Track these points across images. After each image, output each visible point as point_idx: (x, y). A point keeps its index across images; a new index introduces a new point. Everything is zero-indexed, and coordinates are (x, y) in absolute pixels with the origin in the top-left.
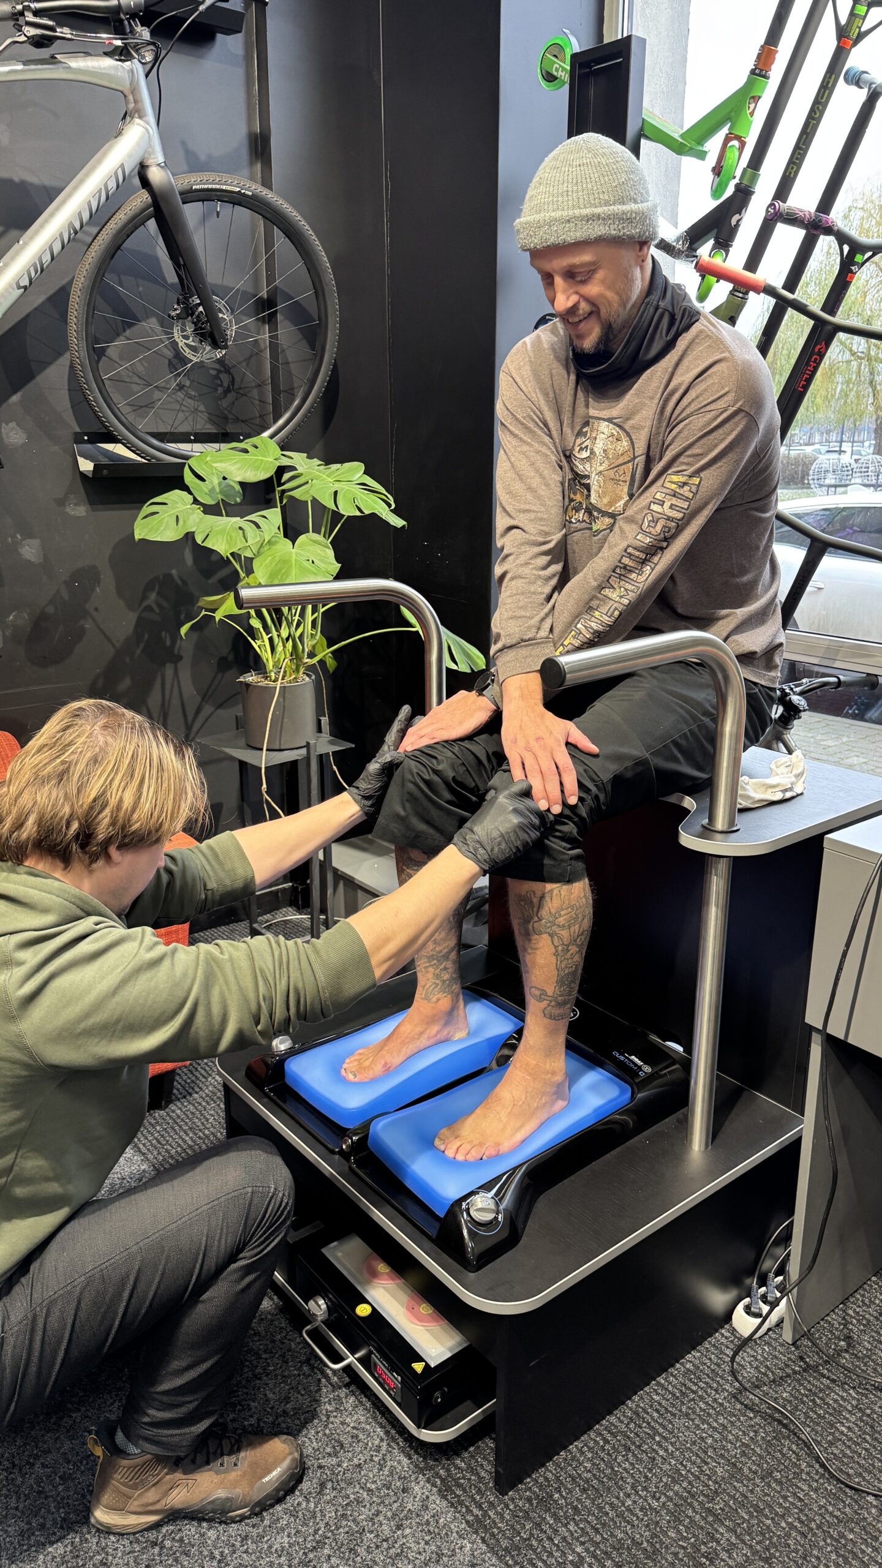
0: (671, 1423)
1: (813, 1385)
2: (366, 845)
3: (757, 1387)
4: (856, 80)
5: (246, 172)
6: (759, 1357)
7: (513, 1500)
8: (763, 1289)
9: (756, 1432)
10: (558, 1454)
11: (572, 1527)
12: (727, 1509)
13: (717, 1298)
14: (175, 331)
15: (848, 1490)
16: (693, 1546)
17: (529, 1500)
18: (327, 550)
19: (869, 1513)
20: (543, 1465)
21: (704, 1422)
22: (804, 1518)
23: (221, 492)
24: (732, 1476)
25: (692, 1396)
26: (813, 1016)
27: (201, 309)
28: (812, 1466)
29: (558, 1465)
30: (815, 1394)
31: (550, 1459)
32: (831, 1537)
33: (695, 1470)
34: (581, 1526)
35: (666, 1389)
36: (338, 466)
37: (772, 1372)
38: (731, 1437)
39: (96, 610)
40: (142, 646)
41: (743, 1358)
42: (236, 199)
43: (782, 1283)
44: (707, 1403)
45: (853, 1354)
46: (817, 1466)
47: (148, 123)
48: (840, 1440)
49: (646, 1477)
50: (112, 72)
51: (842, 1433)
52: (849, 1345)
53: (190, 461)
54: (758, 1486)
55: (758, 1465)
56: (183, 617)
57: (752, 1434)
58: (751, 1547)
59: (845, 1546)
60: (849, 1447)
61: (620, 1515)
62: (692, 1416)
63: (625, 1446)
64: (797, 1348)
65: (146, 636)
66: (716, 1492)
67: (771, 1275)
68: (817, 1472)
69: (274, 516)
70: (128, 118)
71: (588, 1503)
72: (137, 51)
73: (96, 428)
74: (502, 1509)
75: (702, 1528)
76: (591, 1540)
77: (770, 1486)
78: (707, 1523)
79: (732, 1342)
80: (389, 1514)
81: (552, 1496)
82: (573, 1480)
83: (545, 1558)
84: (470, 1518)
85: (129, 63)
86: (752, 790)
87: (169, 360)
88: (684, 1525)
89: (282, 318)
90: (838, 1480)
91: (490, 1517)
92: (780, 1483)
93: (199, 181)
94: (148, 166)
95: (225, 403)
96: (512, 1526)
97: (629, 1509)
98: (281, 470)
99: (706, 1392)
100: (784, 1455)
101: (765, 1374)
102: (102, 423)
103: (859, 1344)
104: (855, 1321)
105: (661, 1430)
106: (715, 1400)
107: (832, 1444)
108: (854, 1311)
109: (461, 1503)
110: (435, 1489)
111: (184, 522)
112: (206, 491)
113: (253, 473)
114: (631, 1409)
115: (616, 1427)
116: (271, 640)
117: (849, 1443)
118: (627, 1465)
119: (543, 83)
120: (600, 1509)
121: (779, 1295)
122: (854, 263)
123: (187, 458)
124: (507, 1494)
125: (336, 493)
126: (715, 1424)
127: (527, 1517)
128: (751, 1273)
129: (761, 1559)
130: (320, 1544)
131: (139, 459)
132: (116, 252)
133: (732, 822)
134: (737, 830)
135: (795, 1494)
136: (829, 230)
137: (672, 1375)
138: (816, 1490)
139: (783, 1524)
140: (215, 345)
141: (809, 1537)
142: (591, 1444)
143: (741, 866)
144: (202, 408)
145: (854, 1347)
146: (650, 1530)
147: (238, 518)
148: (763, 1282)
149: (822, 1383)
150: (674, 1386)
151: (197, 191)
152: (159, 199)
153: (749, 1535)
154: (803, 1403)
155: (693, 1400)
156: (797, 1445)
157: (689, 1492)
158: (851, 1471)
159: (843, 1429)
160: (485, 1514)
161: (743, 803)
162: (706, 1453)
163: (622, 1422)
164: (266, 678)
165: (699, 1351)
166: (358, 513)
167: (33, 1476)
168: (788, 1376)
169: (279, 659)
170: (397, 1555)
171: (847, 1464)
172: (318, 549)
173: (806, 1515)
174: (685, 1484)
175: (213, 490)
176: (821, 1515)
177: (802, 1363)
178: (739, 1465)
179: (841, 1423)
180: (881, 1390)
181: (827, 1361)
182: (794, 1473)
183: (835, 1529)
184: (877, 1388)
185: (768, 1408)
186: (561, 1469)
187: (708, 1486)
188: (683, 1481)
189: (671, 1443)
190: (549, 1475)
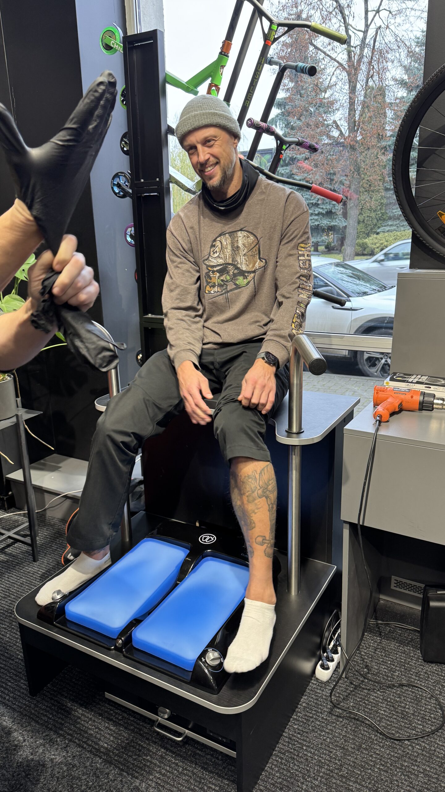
0: (307, 737)
1: (361, 695)
4: (273, 62)
9: (346, 728)
10: (261, 775)
12: (349, 772)
13: (306, 666)
15: (396, 742)
19: (409, 749)
20: (256, 783)
21: (322, 731)
22: (384, 763)
24: (345, 754)
25: (311, 720)
26: (346, 515)
28: (377, 736)
29: (263, 780)
31: (258, 779)
32: (398, 768)
33: (327, 757)
35: (299, 721)
37: (342, 695)
38: (336, 734)
44: (320, 721)
45: (372, 674)
46: (379, 735)
48: (383, 718)
49: (307, 770)
51: (382, 714)
52: (368, 669)
54: (358, 755)
55: (354, 744)
59: (405, 769)
60: (388, 720)
62: (316, 730)
63: (291, 758)
64: (347, 678)
66: (341, 765)
67: (327, 646)
68: (379, 737)
75: (342, 786)
77: (363, 753)
78: (343, 783)
79: (318, 685)
82: (274, 785)
88: (333, 788)
90: (391, 738)
92: (366, 749)
99: (317, 715)
100: (362, 735)
103: (372, 668)
104: (366, 657)
105: (305, 743)
106: (323, 718)
107: (381, 721)
108: (364, 652)
114: (286, 737)
115: (283, 749)
118: (296, 768)
121: (333, 656)
122: (282, 150)
126: (327, 731)
128: (319, 648)
133: (301, 428)
134: (302, 432)
135: (375, 753)
137: (298, 712)
138: (383, 747)
139: (376, 770)
141: (389, 771)
142: (275, 763)
145: (371, 670)
148: (324, 651)
149: (364, 692)
150: (302, 718)
153: (364, 781)
154: (361, 705)
155: (313, 721)
156: (367, 727)
157: (329, 770)
158: (393, 732)
159: (382, 712)
162: (329, 747)
163: (285, 746)
165: (306, 696)
168: (349, 694)
171: (390, 729)
172: (18, 303)
173: (384, 761)
174: (326, 767)
176: (389, 759)
177: (353, 686)
178: (346, 747)
179: (380, 709)
180: (390, 687)
181: (363, 681)
182: (370, 742)
183: (398, 763)
184: (388, 687)
185: (347, 713)
186: (266, 782)
187: (336, 763)
188: (324, 766)
189: (312, 748)
190: (261, 787)
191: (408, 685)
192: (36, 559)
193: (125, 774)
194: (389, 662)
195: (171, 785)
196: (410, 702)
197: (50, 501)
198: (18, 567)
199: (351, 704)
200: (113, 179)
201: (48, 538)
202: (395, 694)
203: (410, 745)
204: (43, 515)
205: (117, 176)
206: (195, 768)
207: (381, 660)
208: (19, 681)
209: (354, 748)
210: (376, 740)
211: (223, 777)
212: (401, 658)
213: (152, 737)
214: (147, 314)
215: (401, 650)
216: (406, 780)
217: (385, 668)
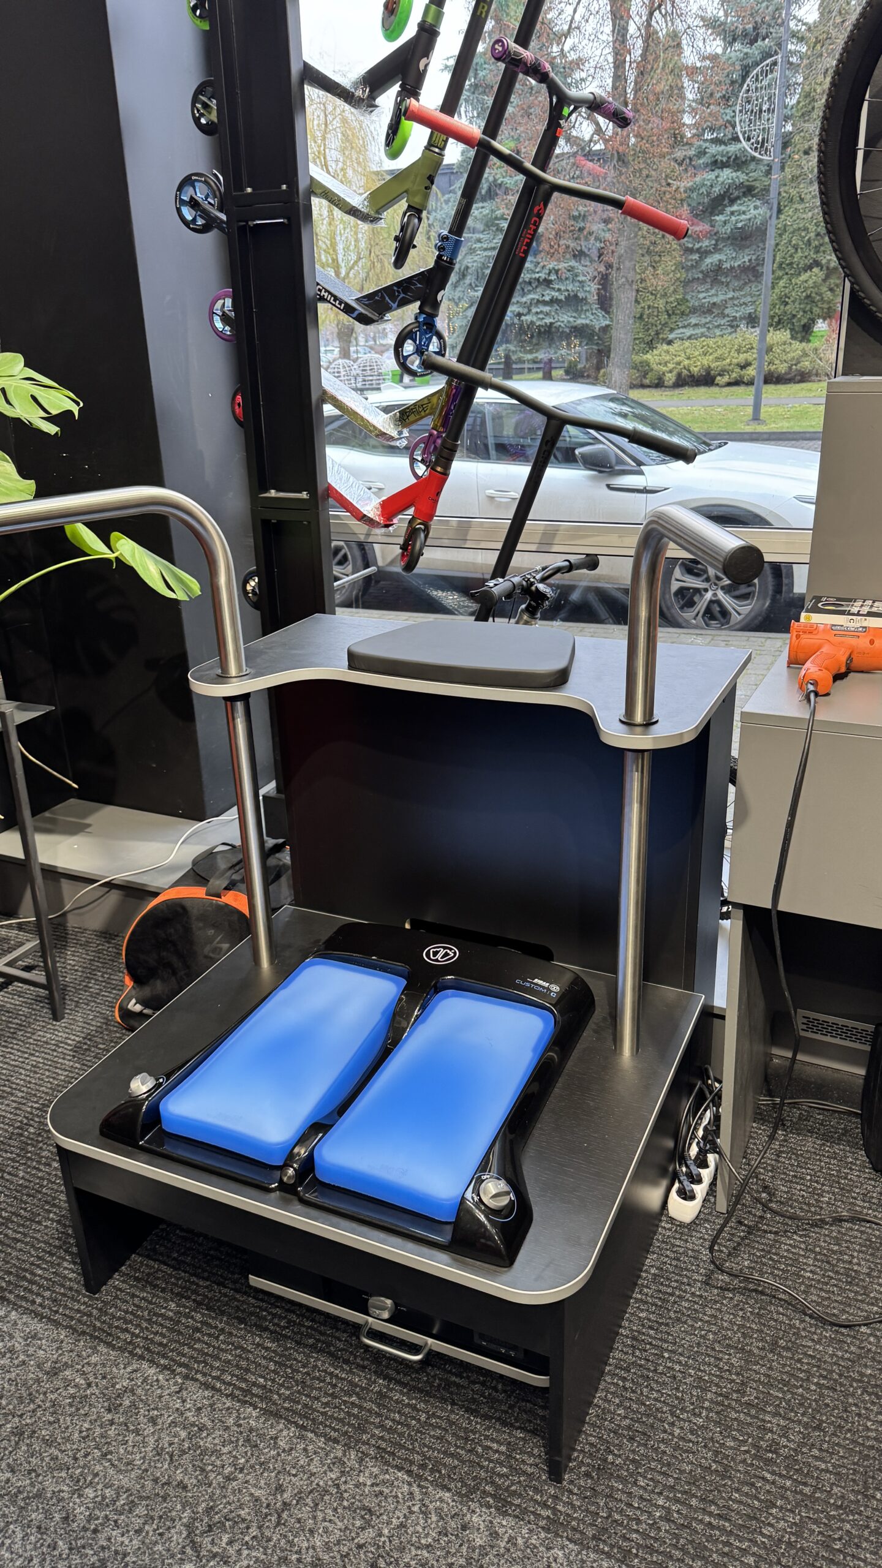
0: (668, 1334)
1: (763, 1244)
6: (706, 1237)
7: (571, 1482)
8: (685, 1170)
9: (741, 1309)
10: (588, 1414)
11: (642, 1482)
12: (761, 1396)
15: (843, 1330)
16: (754, 1446)
17: (588, 1475)
20: (580, 1432)
21: (696, 1320)
22: (825, 1373)
24: (747, 1362)
25: (672, 1299)
28: (804, 1321)
29: (594, 1425)
31: (583, 1422)
32: (854, 1380)
33: (714, 1370)
34: (649, 1476)
35: (646, 1303)
37: (724, 1246)
38: (725, 1324)
44: (689, 1301)
46: (807, 1319)
48: (811, 1285)
49: (677, 1398)
51: (809, 1279)
55: (762, 1340)
57: (741, 1313)
58: (799, 1422)
59: (868, 1382)
60: (821, 1289)
61: (677, 1448)
62: (684, 1319)
63: (642, 1376)
66: (743, 1383)
67: (687, 1153)
68: (810, 1323)
71: (642, 1450)
74: (568, 1498)
75: (751, 1424)
76: (665, 1486)
77: (782, 1357)
78: (753, 1417)
79: (676, 1231)
81: (605, 1460)
82: (615, 1432)
83: (635, 1527)
84: (543, 1523)
88: (735, 1430)
90: (833, 1324)
91: (561, 1512)
92: (788, 1349)
96: (587, 1510)
97: (681, 1438)
99: (681, 1290)
100: (776, 1321)
101: (720, 1251)
105: (665, 1346)
106: (693, 1294)
109: (525, 1511)
110: (492, 1510)
114: (627, 1337)
115: (624, 1361)
117: (820, 1286)
118: (655, 1395)
120: (656, 1450)
121: (701, 1171)
122: (560, 118)
124: (564, 1479)
125: (3, 391)
126: (707, 1318)
127: (595, 1493)
129: (815, 1429)
133: (651, 714)
134: (657, 721)
135: (805, 1354)
137: (644, 1286)
138: (819, 1342)
139: (813, 1387)
141: (838, 1388)
142: (613, 1389)
145: (774, 1194)
146: (710, 1450)
149: (768, 1239)
150: (652, 1296)
153: (792, 1410)
154: (764, 1264)
155: (675, 1302)
157: (721, 1395)
158: (837, 1312)
159: (808, 1274)
160: (555, 1511)
162: (713, 1349)
163: (626, 1353)
165: (654, 1253)
168: (739, 1244)
171: (829, 1306)
173: (825, 1369)
174: (714, 1389)
176: (835, 1364)
177: (743, 1228)
178: (747, 1348)
179: (804, 1269)
180: (816, 1226)
181: (761, 1217)
182: (794, 1334)
183: (853, 1371)
184: (812, 1226)
185: (740, 1282)
186: (600, 1429)
187: (733, 1381)
188: (710, 1387)
189: (681, 1354)
190: (592, 1439)
191: (852, 1220)
192: (59, 1014)
193: (310, 1435)
194: (809, 1177)
195: (408, 1449)
196: (860, 1251)
197: (73, 896)
198: (21, 1033)
199: (746, 1263)
200: (180, 188)
201: (77, 971)
202: (827, 1239)
203: (871, 1335)
204: (59, 924)
205: (188, 181)
206: (452, 1411)
207: (792, 1173)
208: (58, 1265)
209: (763, 1349)
210: (804, 1329)
211: (512, 1425)
212: (829, 1168)
213: (356, 1357)
214: (267, 490)
215: (828, 1151)
216: (873, 1403)
217: (801, 1190)
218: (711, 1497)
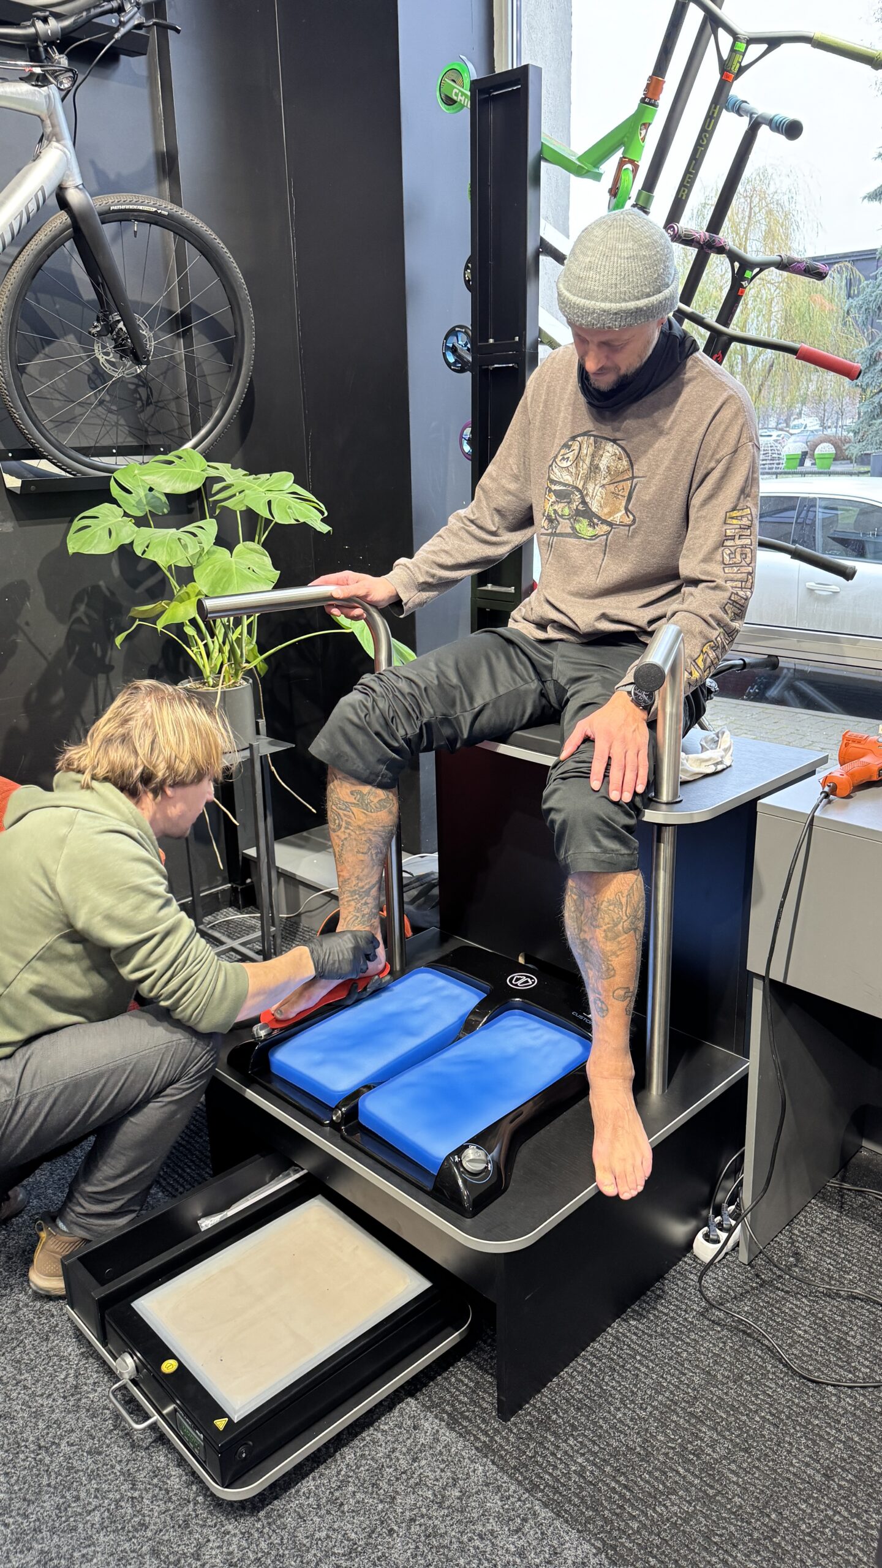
0: (649, 1343)
1: (770, 1298)
2: (303, 843)
3: (721, 1304)
4: (738, 109)
5: (154, 190)
6: (720, 1278)
7: (515, 1424)
8: (719, 1218)
9: (723, 1342)
10: (551, 1381)
11: (571, 1441)
12: (707, 1411)
13: (678, 1230)
14: (96, 348)
15: (810, 1384)
16: (680, 1445)
17: (530, 1423)
18: (264, 557)
19: (831, 1401)
20: (539, 1391)
21: (678, 1339)
22: (775, 1412)
23: (148, 503)
24: (708, 1383)
25: (665, 1318)
26: (755, 963)
27: (121, 325)
28: (777, 1367)
29: (552, 1390)
30: (772, 1305)
31: (545, 1386)
32: (800, 1424)
33: (675, 1381)
34: (580, 1440)
35: (641, 1315)
36: (267, 476)
38: (702, 1349)
39: (27, 624)
40: (73, 658)
41: (707, 1281)
42: (153, 219)
43: (734, 1211)
44: (678, 1323)
45: (802, 1268)
46: (781, 1366)
47: (65, 146)
48: (798, 1342)
49: (632, 1392)
50: (30, 98)
51: (800, 1335)
52: (797, 1260)
53: (115, 475)
54: (731, 1389)
55: (730, 1371)
56: (112, 627)
57: (721, 1345)
58: (731, 1440)
59: (812, 1431)
60: (806, 1347)
61: (613, 1427)
62: (667, 1336)
63: (610, 1367)
64: (752, 1267)
65: (77, 649)
66: (695, 1398)
67: (725, 1205)
68: (781, 1371)
69: (209, 528)
70: (45, 142)
71: (583, 1419)
72: (56, 78)
73: (19, 444)
74: (507, 1433)
75: (686, 1429)
76: (590, 1450)
77: (742, 1388)
78: (691, 1424)
79: (695, 1267)
80: (404, 1450)
81: (550, 1418)
82: (567, 1401)
83: (551, 1471)
84: (479, 1445)
85: (45, 88)
86: (692, 765)
87: (89, 376)
88: (670, 1429)
89: (197, 332)
90: (802, 1377)
91: (496, 1442)
92: (750, 1383)
93: (116, 202)
94: (66, 188)
95: (142, 416)
96: (518, 1448)
97: (620, 1421)
98: (210, 481)
99: (676, 1313)
100: (751, 1360)
101: (727, 1293)
102: (28, 440)
103: (806, 1259)
104: (800, 1239)
105: (641, 1350)
106: (686, 1319)
107: (792, 1346)
108: (799, 1230)
109: (469, 1432)
110: (443, 1423)
111: (117, 535)
112: (134, 503)
113: (182, 484)
114: (611, 1335)
115: (600, 1352)
116: (206, 645)
117: (806, 1344)
118: (614, 1383)
119: (443, 107)
120: (595, 1423)
121: (733, 1223)
122: (745, 279)
123: (112, 471)
124: (509, 1420)
125: (269, 503)
126: (688, 1340)
127: (530, 1437)
128: (707, 1205)
129: (741, 1450)
130: (344, 1483)
131: (63, 473)
132: (37, 272)
133: (675, 794)
134: (681, 801)
135: (764, 1392)
136: (721, 250)
137: (645, 1302)
138: (782, 1387)
139: (757, 1419)
140: (138, 361)
141: (781, 1426)
142: (580, 1369)
143: (684, 832)
144: (122, 422)
145: (802, 1261)
146: (641, 1437)
147: (174, 530)
148: (718, 1212)
149: (777, 1295)
151: (114, 211)
152: (79, 220)
153: (729, 1430)
154: (763, 1314)
155: (666, 1321)
156: (762, 1350)
157: (672, 1400)
158: (811, 1368)
159: (800, 1332)
160: (492, 1439)
161: (684, 777)
162: (683, 1365)
163: (604, 1347)
164: (204, 683)
165: (667, 1279)
166: (296, 523)
167: (61, 1455)
168: (747, 1292)
169: (216, 665)
170: (417, 1484)
171: (807, 1362)
172: (256, 557)
173: (776, 1409)
174: (667, 1394)
175: (139, 502)
176: (788, 1407)
177: (758, 1280)
178: (712, 1372)
179: (798, 1327)
181: (780, 1277)
182: (762, 1374)
183: (802, 1418)
184: (825, 1295)
185: (733, 1321)
186: (556, 1393)
187: (687, 1393)
188: (665, 1391)
189: (651, 1361)
190: (546, 1400)
191: (867, 1300)
194: (843, 1256)
197: (306, 900)
199: (746, 1309)
200: (446, 338)
202: (834, 1309)
203: (835, 1395)
205: (452, 332)
207: (828, 1248)
210: (774, 1373)
211: (486, 1371)
212: (868, 1253)
214: (486, 585)
216: (807, 1447)
217: (830, 1264)
218: (624, 1470)
